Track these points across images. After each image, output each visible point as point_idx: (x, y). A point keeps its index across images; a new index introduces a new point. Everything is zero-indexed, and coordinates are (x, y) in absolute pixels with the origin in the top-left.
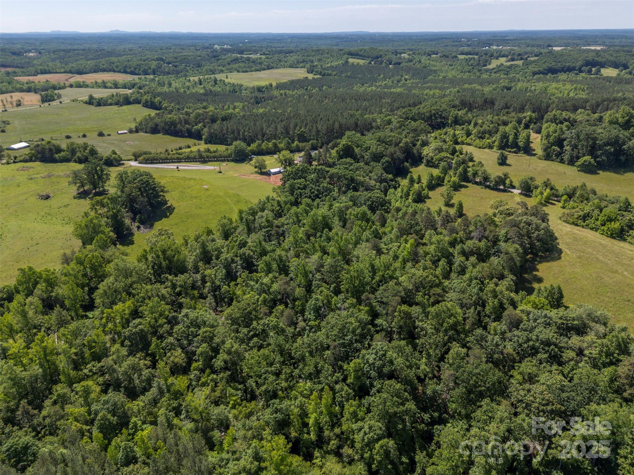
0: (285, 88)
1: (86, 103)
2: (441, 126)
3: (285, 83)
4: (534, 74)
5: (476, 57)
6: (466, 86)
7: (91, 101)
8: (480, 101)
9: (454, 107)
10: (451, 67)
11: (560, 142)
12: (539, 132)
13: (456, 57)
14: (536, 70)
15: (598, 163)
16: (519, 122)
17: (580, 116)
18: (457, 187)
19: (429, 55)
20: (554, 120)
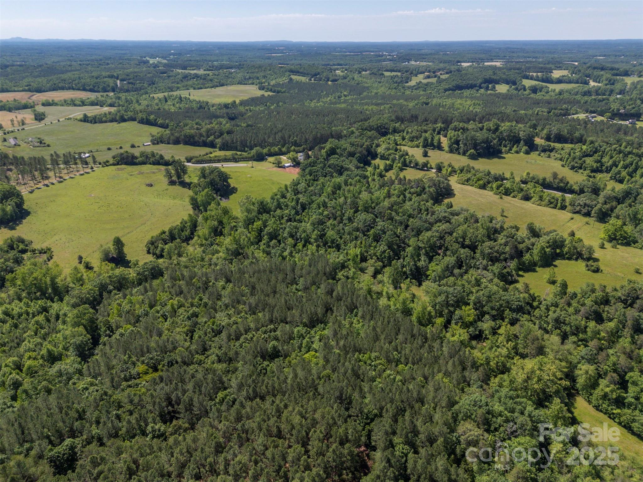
0: (248, 105)
1: (81, 121)
2: (384, 134)
3: (247, 100)
4: (446, 90)
5: (399, 74)
6: (395, 102)
7: (85, 119)
8: (408, 116)
9: (392, 121)
10: (381, 84)
11: (457, 142)
12: (445, 136)
13: (383, 74)
14: (447, 87)
15: (478, 153)
16: (434, 130)
17: (471, 125)
18: (401, 170)
19: (360, 72)
20: (455, 129)
